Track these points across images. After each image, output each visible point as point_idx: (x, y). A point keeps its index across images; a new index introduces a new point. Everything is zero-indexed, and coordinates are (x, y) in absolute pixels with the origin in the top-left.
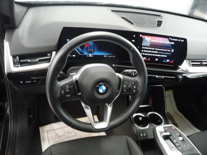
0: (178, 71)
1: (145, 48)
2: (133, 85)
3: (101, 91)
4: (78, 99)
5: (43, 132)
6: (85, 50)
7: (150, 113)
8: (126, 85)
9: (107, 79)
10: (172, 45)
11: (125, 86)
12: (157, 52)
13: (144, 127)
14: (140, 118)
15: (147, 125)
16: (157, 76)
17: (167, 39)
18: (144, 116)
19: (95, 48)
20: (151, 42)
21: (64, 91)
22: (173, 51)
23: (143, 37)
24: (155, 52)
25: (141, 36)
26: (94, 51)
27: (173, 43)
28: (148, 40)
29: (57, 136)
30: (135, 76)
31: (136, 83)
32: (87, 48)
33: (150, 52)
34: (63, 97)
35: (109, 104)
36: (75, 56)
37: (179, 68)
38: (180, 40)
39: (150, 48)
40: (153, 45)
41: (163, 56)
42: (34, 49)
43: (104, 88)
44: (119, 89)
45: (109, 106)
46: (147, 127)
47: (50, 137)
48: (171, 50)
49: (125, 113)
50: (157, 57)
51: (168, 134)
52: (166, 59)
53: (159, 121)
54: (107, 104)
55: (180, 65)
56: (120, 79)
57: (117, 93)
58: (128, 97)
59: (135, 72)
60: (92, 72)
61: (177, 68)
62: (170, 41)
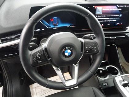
0: (126, 31)
1: (98, 16)
2: (93, 46)
3: (67, 54)
4: (49, 63)
5: (32, 89)
6: (51, 23)
7: (107, 67)
8: (87, 46)
9: (70, 43)
10: (119, 10)
11: (87, 48)
12: (108, 18)
13: (104, 78)
14: (101, 71)
15: (107, 76)
16: (110, 38)
17: (115, 7)
18: (103, 69)
19: (59, 22)
20: (103, 11)
21: (36, 58)
22: (121, 15)
23: (96, 7)
24: (107, 18)
25: (94, 7)
26: (58, 24)
27: (120, 9)
28: (100, 9)
29: (42, 91)
30: (94, 38)
31: (96, 44)
32: (53, 22)
33: (103, 19)
34: (35, 63)
35: (75, 64)
36: (44, 30)
37: (127, 29)
38: (125, 6)
39: (103, 16)
40: (104, 13)
41: (113, 21)
42: (11, 28)
43: (69, 51)
44: (82, 51)
45: (75, 66)
46: (108, 77)
47: (37, 92)
48: (119, 15)
49: (89, 70)
50: (108, 22)
51: (126, 82)
52: (116, 23)
53: (116, 72)
54: (74, 65)
55: (128, 26)
56: (82, 42)
57: (81, 54)
58: (90, 57)
59: (93, 36)
60: (57, 39)
61: (125, 29)
62: (118, 8)
